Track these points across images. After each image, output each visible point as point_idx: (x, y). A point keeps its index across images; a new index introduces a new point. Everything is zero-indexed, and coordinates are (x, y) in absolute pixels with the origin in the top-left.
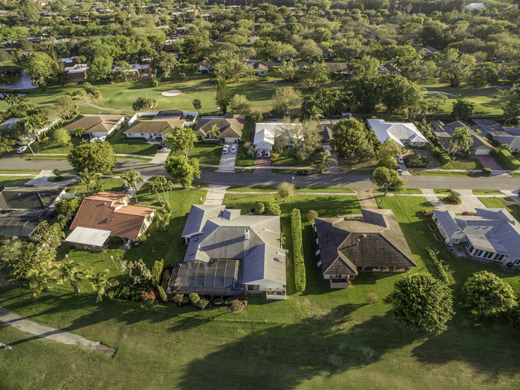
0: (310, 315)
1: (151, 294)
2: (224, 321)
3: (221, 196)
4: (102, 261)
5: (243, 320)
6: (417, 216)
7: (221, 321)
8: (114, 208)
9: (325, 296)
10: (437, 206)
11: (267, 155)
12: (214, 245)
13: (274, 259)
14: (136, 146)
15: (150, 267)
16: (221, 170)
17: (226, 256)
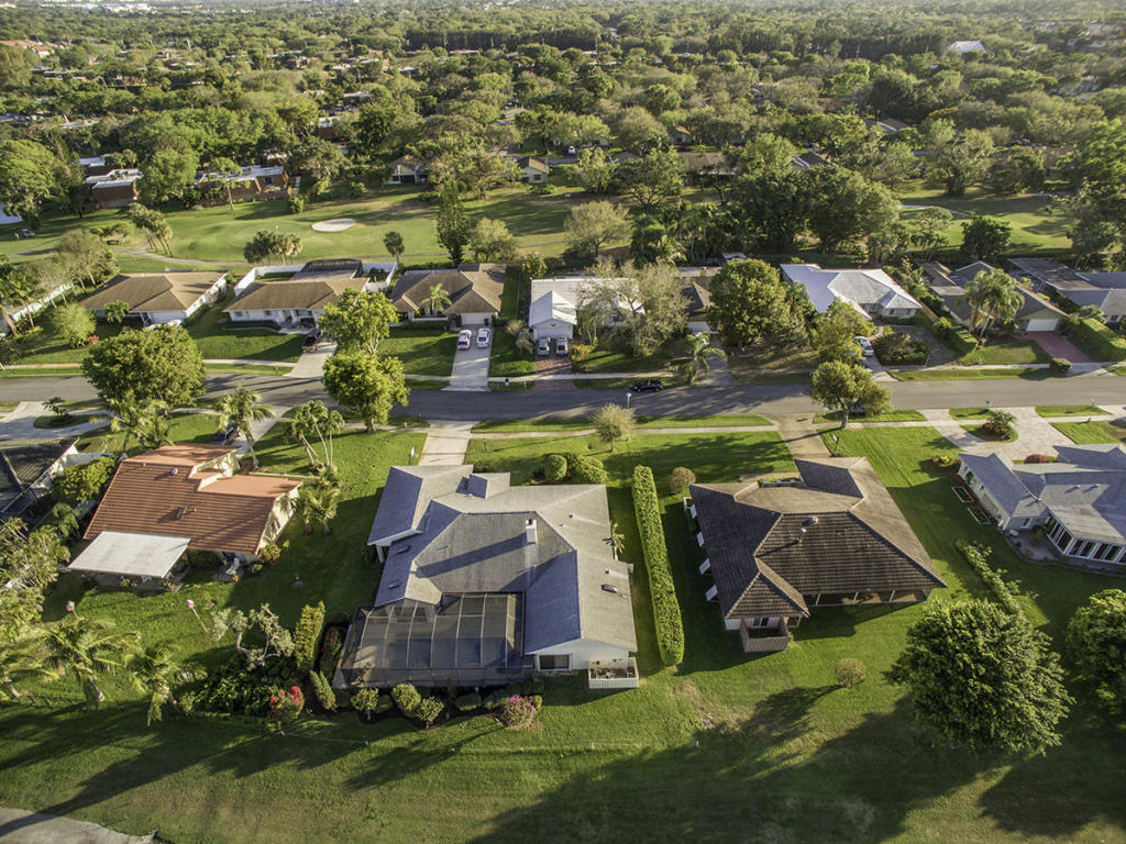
0: (704, 722)
1: (293, 692)
2: (485, 754)
3: (462, 446)
4: (169, 615)
5: (534, 748)
6: (923, 470)
7: (478, 754)
8: (197, 482)
9: (735, 674)
10: (964, 445)
11: (562, 348)
12: (450, 560)
13: (603, 586)
14: (253, 340)
15: (290, 622)
16: (456, 387)
17: (480, 584)
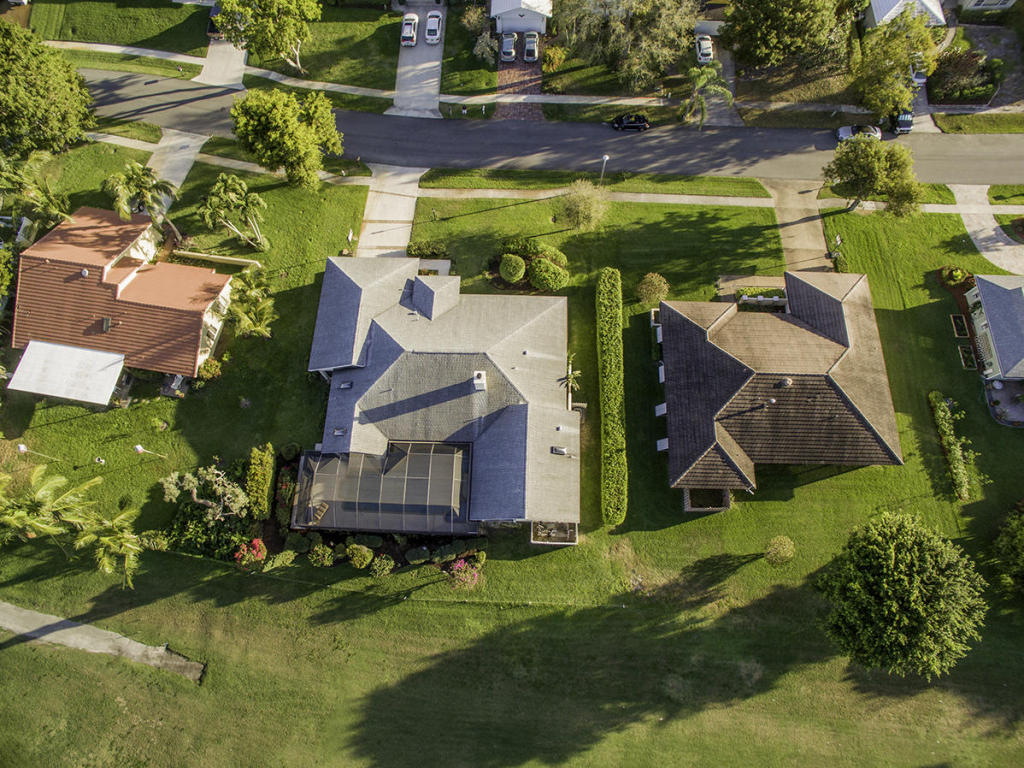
0: (631, 582)
1: (254, 548)
2: (435, 602)
3: (405, 210)
4: (123, 436)
5: (477, 600)
6: (924, 286)
7: (427, 602)
8: (114, 288)
9: (671, 533)
10: (987, 249)
11: (531, 53)
12: (395, 404)
13: (552, 448)
16: (401, 109)
17: (426, 434)
